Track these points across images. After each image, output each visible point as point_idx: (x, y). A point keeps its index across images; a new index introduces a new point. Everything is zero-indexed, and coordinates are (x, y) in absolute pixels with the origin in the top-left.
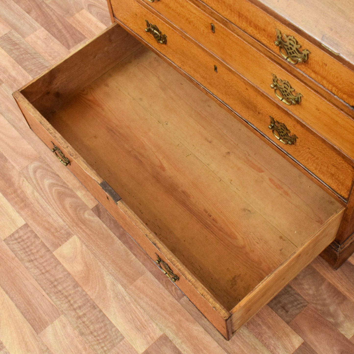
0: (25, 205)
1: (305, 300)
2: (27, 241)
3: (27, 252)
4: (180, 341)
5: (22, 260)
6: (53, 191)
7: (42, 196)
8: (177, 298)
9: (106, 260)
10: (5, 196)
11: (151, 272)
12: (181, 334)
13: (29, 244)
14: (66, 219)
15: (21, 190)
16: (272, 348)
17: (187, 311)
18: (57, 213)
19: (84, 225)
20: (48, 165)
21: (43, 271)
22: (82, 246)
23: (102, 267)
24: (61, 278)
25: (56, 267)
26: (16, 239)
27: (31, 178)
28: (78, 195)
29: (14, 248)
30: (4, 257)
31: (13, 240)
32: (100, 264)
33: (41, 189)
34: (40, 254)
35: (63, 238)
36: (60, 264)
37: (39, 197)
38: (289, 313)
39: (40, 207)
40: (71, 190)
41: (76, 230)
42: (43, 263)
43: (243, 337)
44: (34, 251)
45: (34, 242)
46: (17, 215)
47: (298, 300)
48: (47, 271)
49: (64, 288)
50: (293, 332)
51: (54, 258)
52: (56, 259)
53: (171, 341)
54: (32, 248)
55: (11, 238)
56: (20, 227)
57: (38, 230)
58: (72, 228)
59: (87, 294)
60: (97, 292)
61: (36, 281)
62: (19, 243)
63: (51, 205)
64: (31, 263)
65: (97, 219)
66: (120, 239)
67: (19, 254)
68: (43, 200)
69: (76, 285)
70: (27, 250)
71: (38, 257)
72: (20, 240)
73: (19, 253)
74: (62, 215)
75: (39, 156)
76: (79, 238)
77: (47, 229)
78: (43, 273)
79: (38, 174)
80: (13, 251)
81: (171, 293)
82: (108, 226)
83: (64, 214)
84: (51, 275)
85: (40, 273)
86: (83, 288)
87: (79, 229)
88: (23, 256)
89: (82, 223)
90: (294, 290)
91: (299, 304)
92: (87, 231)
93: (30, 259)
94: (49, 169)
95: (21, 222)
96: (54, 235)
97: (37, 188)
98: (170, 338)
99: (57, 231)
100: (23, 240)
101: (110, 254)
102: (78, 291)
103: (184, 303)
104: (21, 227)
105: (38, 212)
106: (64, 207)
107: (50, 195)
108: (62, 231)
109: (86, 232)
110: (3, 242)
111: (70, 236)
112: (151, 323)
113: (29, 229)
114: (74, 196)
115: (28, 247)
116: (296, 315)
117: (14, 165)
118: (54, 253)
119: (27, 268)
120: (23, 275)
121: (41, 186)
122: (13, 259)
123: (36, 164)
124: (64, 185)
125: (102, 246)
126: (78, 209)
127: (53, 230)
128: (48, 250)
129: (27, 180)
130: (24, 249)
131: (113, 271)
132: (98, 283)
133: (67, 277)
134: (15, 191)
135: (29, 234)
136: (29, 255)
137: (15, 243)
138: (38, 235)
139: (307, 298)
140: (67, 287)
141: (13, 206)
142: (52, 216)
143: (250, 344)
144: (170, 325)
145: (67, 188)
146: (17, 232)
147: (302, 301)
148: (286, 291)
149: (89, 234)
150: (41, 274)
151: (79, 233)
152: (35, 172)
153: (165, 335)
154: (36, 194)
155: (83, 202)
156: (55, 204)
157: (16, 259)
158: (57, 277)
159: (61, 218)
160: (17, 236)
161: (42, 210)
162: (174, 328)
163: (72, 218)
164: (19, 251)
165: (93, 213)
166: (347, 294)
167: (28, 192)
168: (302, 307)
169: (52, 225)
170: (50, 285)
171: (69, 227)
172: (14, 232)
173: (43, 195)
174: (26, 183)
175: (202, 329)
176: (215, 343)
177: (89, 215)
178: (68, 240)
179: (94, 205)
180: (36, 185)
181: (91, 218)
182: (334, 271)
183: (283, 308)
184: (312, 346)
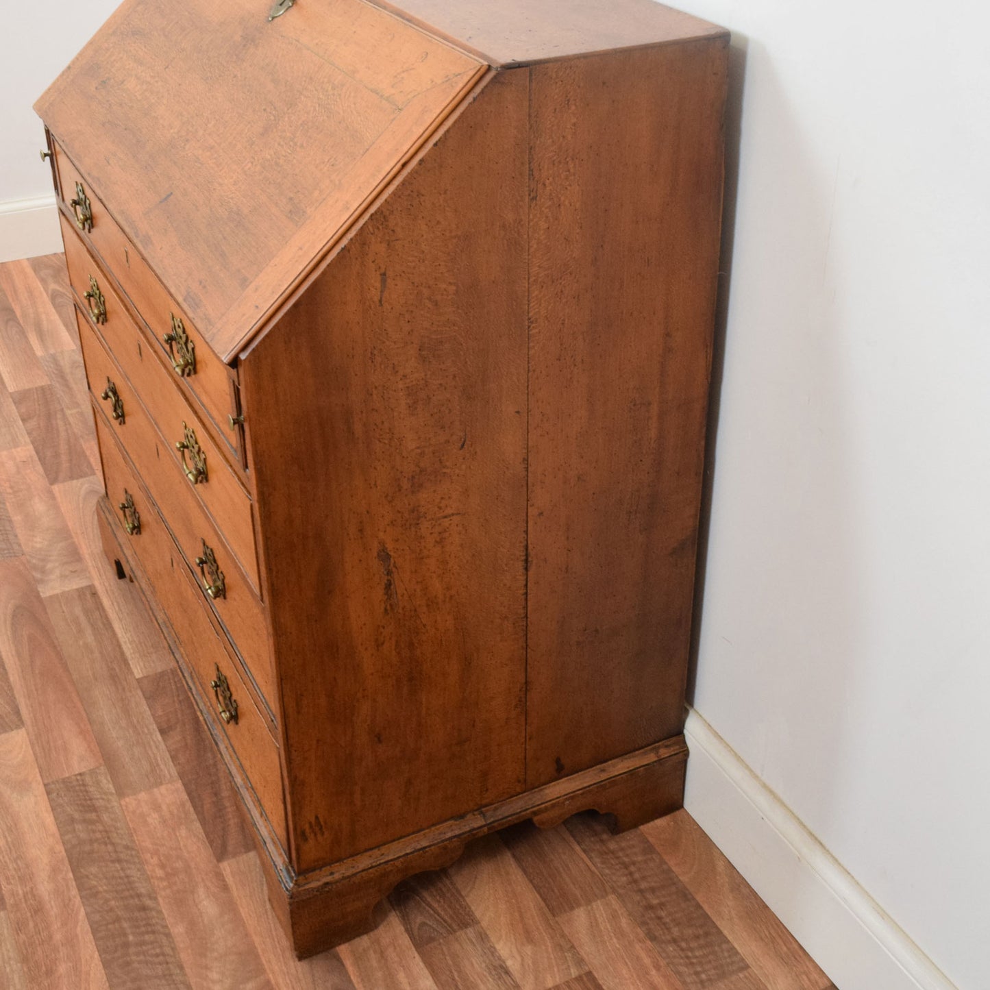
90: (184, 975)
182: (294, 962)
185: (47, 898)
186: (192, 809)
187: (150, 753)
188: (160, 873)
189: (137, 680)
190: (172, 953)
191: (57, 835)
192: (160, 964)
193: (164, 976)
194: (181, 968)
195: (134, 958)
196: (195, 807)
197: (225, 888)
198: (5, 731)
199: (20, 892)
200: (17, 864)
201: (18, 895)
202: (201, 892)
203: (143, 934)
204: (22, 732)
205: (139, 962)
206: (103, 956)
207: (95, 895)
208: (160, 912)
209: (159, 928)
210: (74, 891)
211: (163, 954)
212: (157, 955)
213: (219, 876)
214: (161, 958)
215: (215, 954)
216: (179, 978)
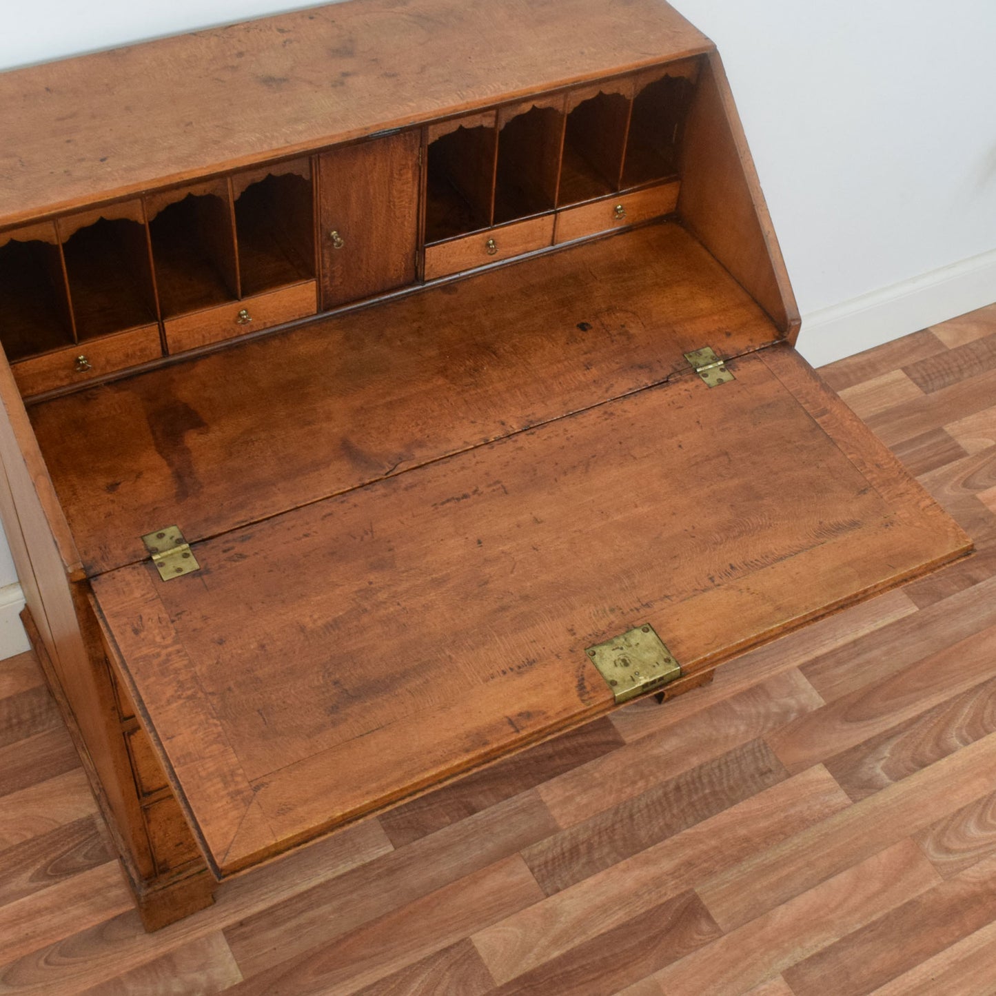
1: (755, 740)
4: (799, 950)
8: (717, 935)
11: (656, 970)
12: (786, 945)
16: (827, 810)
17: (745, 924)
38: (773, 769)
43: (804, 847)
47: (753, 749)
50: (805, 772)
53: (797, 965)
81: (707, 943)
90: (735, 749)
91: (760, 751)
98: (791, 965)
103: (729, 925)
112: (759, 993)
116: (777, 759)
139: (751, 737)
143: (816, 840)
144: (766, 959)
147: (756, 745)
148: (735, 761)
153: (784, 972)
162: (773, 953)
166: (754, 681)
168: (766, 748)
175: (782, 908)
176: (809, 892)
183: (762, 774)
184: (832, 755)
185: (677, 861)
186: (569, 772)
187: (501, 818)
188: (641, 784)
189: (395, 849)
190: (718, 761)
191: (607, 870)
192: (728, 766)
193: (738, 762)
194: (729, 752)
195: (725, 785)
196: (565, 771)
197: (651, 736)
198: (476, 953)
199: (673, 883)
200: (644, 894)
201: (676, 883)
202: (656, 752)
203: (702, 784)
204: (474, 937)
205: (729, 780)
207: (668, 826)
208: (680, 777)
209: (695, 775)
210: (667, 842)
211: (719, 766)
212: (721, 770)
213: (638, 743)
214: (723, 767)
216: (738, 753)
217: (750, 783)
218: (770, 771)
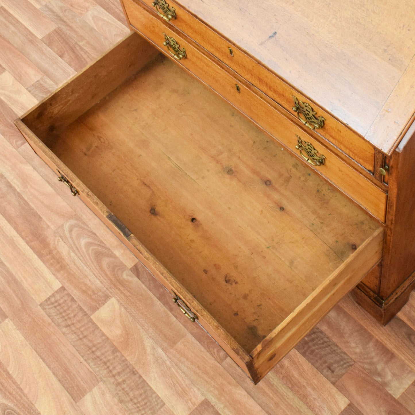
0: (61, 267)
1: (351, 359)
2: (64, 305)
3: (63, 317)
4: (222, 406)
5: (58, 325)
6: (90, 251)
7: (79, 257)
8: (219, 360)
9: (145, 323)
10: (40, 258)
12: (223, 399)
13: (66, 308)
14: (104, 280)
15: (56, 251)
17: (230, 374)
18: (94, 274)
19: (123, 286)
20: (84, 223)
21: (81, 336)
22: (120, 309)
23: (141, 330)
24: (99, 343)
25: (93, 331)
26: (53, 304)
27: (66, 237)
28: (116, 254)
29: (50, 313)
30: (39, 323)
31: (49, 305)
32: (139, 327)
33: (78, 249)
34: (78, 319)
35: (100, 301)
36: (98, 328)
37: (76, 258)
38: (335, 373)
39: (76, 268)
40: (109, 249)
41: (114, 292)
42: (81, 327)
44: (72, 315)
45: (71, 306)
46: (53, 277)
47: (345, 359)
48: (85, 337)
49: (103, 354)
50: (340, 393)
51: (92, 323)
52: (94, 323)
53: (212, 406)
54: (69, 312)
55: (47, 302)
56: (56, 290)
57: (75, 293)
58: (110, 290)
59: (126, 360)
60: (136, 356)
61: (73, 347)
62: (55, 307)
63: (88, 265)
64: (68, 328)
65: (135, 279)
66: (159, 300)
67: (55, 319)
68: (80, 261)
69: (115, 350)
70: (64, 314)
71: (75, 321)
72: (56, 304)
73: (56, 317)
74: (99, 276)
75: (75, 213)
76: (117, 300)
77: (84, 292)
78: (81, 339)
79: (74, 233)
80: (49, 316)
81: (213, 356)
82: (147, 287)
83: (101, 275)
84: (89, 340)
85: (78, 338)
86: (122, 353)
87: (117, 290)
88: (60, 321)
89: (120, 284)
90: (340, 349)
91: (345, 364)
92: (126, 292)
93: (67, 324)
94: (85, 227)
95: (57, 285)
96: (91, 298)
97: (73, 248)
98: (212, 403)
99: (94, 294)
100: (60, 305)
101: (149, 316)
102: (117, 356)
103: (226, 366)
104: (58, 290)
105: (75, 273)
106: (101, 268)
107: (87, 255)
108: (100, 293)
109: (124, 294)
110: (39, 307)
111: (108, 299)
112: (192, 388)
113: (66, 292)
114: (112, 255)
115: (65, 311)
116: (343, 374)
117: (49, 224)
118: (92, 317)
119: (64, 333)
120: (60, 341)
121: (77, 245)
122: (49, 324)
123: (72, 222)
124: (101, 244)
125: (141, 308)
126: (116, 270)
127: (90, 292)
128: (86, 314)
129: (63, 240)
130: (61, 313)
131: (153, 334)
132: (137, 348)
133: (106, 342)
134: (50, 252)
135: (66, 298)
136: (66, 320)
137: (52, 308)
138: (75, 298)
139: (353, 357)
140: (106, 352)
141: (48, 268)
142: (89, 277)
144: (212, 389)
145: (105, 247)
146: (53, 295)
147: (349, 360)
148: (332, 350)
149: (128, 296)
150: (78, 340)
151: (117, 295)
152: (71, 231)
153: (207, 399)
154: (72, 254)
155: (122, 262)
156: (93, 265)
157: (53, 324)
158: (95, 343)
159: (98, 279)
160: (53, 300)
161: (79, 271)
162: (216, 392)
163: (109, 279)
164: (56, 315)
165: (132, 273)
167: (64, 253)
168: (348, 366)
169: (89, 287)
170: (88, 350)
171: (107, 289)
172: (50, 296)
173: (79, 255)
174: (62, 243)
175: (245, 393)
177: (127, 275)
178: (106, 302)
179: (133, 265)
180: (72, 245)
181: (130, 279)
182: (383, 327)
183: (329, 368)
184: (358, 408)
190: (329, 341)
192: (327, 347)
193: (332, 352)
194: (337, 346)
195: (314, 348)
205: (317, 349)
206: (300, 351)
211: (325, 342)
212: (323, 343)
214: (325, 344)
215: (347, 335)
216: (339, 351)
217: (320, 361)
218: (333, 372)
